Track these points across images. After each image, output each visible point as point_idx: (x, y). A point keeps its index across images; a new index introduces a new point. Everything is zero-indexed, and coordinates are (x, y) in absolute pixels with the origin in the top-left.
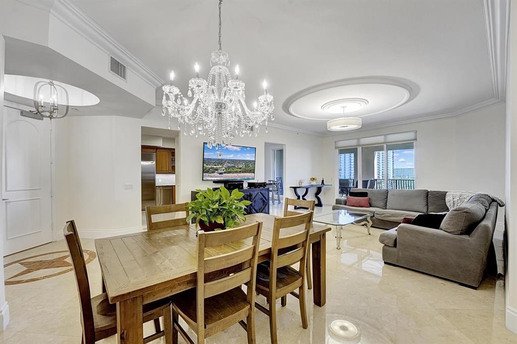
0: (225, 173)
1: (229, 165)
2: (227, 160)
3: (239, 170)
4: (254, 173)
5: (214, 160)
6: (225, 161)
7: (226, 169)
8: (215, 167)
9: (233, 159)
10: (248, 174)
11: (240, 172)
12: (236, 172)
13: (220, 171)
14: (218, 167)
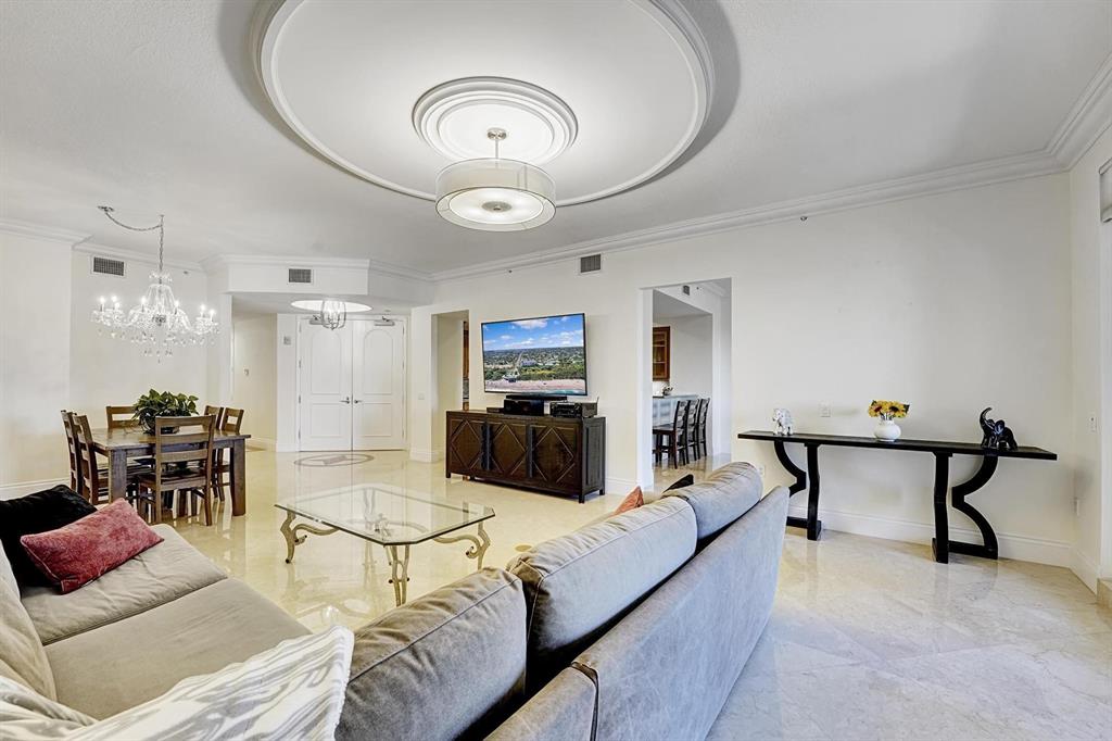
0: (519, 379)
1: (526, 361)
2: (521, 351)
3: (547, 372)
4: (585, 378)
5: (498, 352)
6: (518, 353)
7: (520, 370)
8: (501, 367)
9: (532, 347)
10: (569, 380)
11: (550, 377)
12: (541, 377)
13: (510, 376)
14: (506, 366)
